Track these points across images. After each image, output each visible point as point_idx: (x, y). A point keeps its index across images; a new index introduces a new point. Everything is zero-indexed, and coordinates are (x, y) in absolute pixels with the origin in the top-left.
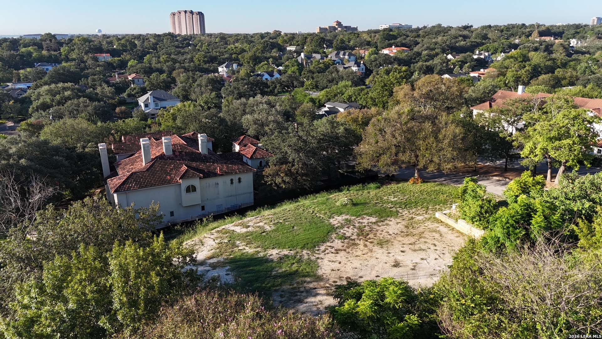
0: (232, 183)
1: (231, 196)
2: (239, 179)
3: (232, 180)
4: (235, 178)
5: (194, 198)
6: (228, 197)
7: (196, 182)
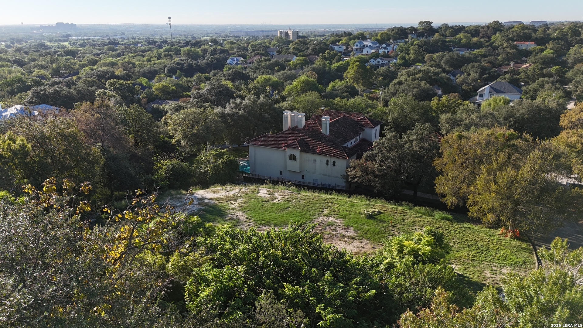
0: (327, 164)
1: (326, 175)
2: (334, 162)
3: (327, 161)
4: (331, 160)
5: (294, 166)
6: (323, 175)
7: (297, 153)
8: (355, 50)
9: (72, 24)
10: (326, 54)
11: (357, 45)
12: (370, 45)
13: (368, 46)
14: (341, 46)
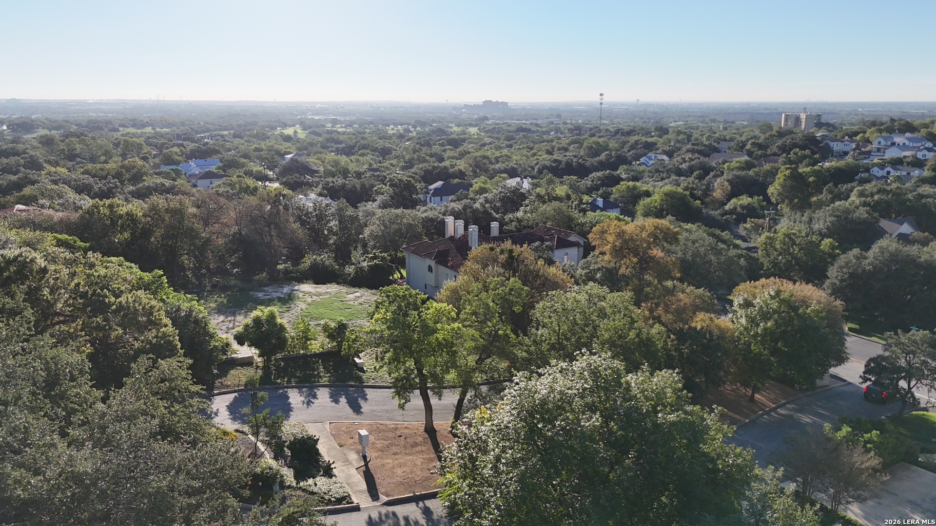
7: (433, 264)
8: (876, 150)
9: (502, 103)
10: (792, 156)
11: (879, 143)
12: (904, 144)
13: (901, 144)
14: (846, 143)
